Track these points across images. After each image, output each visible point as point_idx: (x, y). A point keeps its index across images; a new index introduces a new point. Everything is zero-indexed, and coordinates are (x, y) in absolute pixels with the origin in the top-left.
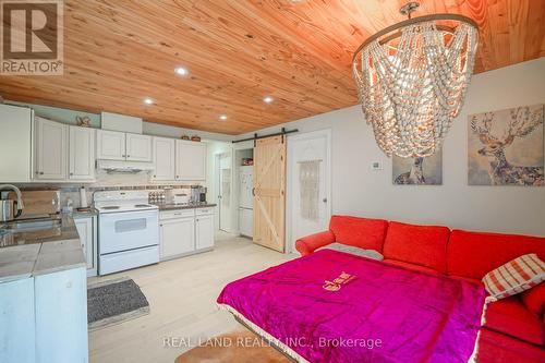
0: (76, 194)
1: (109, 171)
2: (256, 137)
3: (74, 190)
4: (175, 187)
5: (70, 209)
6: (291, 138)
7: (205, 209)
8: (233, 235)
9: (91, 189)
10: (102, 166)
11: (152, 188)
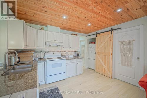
0: (39, 53)
1: (50, 45)
2: (97, 33)
3: (39, 52)
4: (69, 51)
5: (37, 59)
6: (114, 32)
7: (80, 59)
8: (86, 68)
9: (44, 52)
10: (48, 44)
11: (62, 51)
